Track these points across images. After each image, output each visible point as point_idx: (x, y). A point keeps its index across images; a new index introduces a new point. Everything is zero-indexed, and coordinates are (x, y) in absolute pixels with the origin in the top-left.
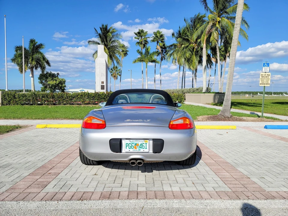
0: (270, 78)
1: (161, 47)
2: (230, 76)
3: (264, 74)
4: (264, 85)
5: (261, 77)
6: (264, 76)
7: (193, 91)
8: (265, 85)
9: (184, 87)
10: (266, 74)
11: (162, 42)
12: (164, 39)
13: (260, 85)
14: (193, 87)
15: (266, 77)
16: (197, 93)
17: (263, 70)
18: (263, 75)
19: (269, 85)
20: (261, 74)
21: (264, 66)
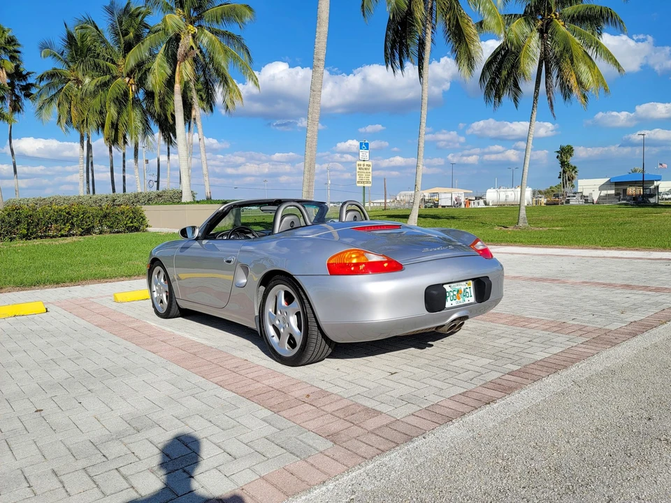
0: (370, 171)
1: (9, 75)
2: (311, 164)
3: (362, 163)
4: (362, 185)
5: (358, 170)
6: (362, 167)
7: (148, 200)
8: (366, 185)
9: (94, 193)
10: (366, 163)
11: (13, 58)
12: (19, 52)
13: (358, 185)
14: (114, 190)
15: (366, 169)
16: (161, 204)
17: (361, 157)
18: (361, 165)
19: (370, 185)
20: (358, 162)
21: (361, 149)
